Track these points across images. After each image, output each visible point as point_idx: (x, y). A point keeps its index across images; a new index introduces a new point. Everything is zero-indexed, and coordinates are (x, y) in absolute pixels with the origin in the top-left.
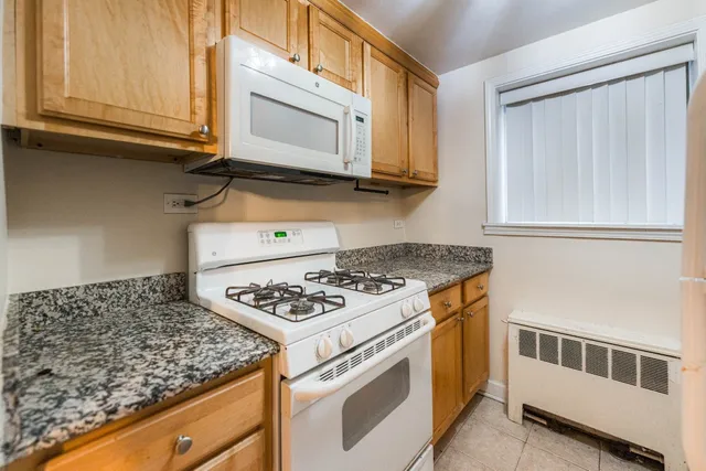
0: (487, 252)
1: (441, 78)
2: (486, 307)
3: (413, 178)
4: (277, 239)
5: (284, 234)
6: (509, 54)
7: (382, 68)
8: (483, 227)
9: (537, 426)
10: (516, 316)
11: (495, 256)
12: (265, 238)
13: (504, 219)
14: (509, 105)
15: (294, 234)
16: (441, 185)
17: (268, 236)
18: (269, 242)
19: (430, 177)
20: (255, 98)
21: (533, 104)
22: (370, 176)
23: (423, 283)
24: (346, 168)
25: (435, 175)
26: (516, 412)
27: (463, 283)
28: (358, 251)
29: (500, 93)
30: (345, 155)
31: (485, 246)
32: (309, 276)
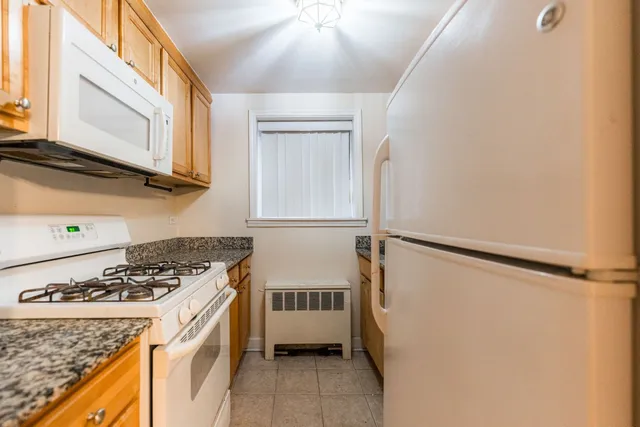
0: (249, 240)
1: (214, 96)
2: (249, 282)
3: (195, 179)
4: (71, 234)
5: (77, 229)
6: (267, 95)
7: (175, 77)
8: (247, 221)
9: (282, 357)
10: (271, 284)
11: (255, 243)
12: (57, 234)
13: (259, 215)
14: (264, 132)
15: (87, 228)
16: (212, 186)
17: (60, 230)
18: (62, 237)
19: (206, 180)
20: (84, 83)
21: (279, 135)
22: (171, 174)
23: (223, 264)
24: (155, 165)
25: (209, 177)
26: (270, 352)
27: (239, 264)
28: (140, 246)
29: (259, 121)
30: (155, 152)
31: (248, 236)
32: (107, 272)
